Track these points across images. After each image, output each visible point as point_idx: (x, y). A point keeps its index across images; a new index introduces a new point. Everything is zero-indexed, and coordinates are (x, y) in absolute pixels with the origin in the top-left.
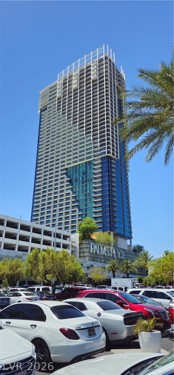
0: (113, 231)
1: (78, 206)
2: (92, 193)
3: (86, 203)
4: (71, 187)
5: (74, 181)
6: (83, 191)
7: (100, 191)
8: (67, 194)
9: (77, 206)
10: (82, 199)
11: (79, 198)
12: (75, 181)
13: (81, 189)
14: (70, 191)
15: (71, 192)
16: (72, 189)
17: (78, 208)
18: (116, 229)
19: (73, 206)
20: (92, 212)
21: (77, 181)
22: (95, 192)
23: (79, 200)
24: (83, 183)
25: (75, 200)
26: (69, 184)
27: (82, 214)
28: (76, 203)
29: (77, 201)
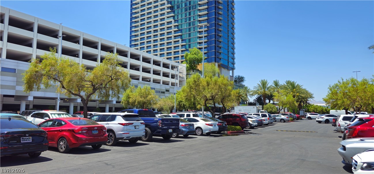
0: (218, 62)
1: (181, 36)
2: (196, 22)
3: (190, 32)
4: (172, 15)
5: (176, 8)
6: (186, 19)
7: (205, 20)
8: (168, 22)
9: (179, 36)
10: (185, 29)
11: (181, 27)
12: (178, 8)
13: (184, 16)
14: (172, 19)
15: (173, 21)
16: (174, 17)
17: (181, 38)
18: (220, 60)
19: (175, 36)
20: (196, 43)
21: (179, 8)
22: (200, 21)
23: (181, 30)
24: (186, 10)
25: (178, 30)
26: (171, 12)
27: (185, 45)
28: (179, 33)
29: (179, 30)
